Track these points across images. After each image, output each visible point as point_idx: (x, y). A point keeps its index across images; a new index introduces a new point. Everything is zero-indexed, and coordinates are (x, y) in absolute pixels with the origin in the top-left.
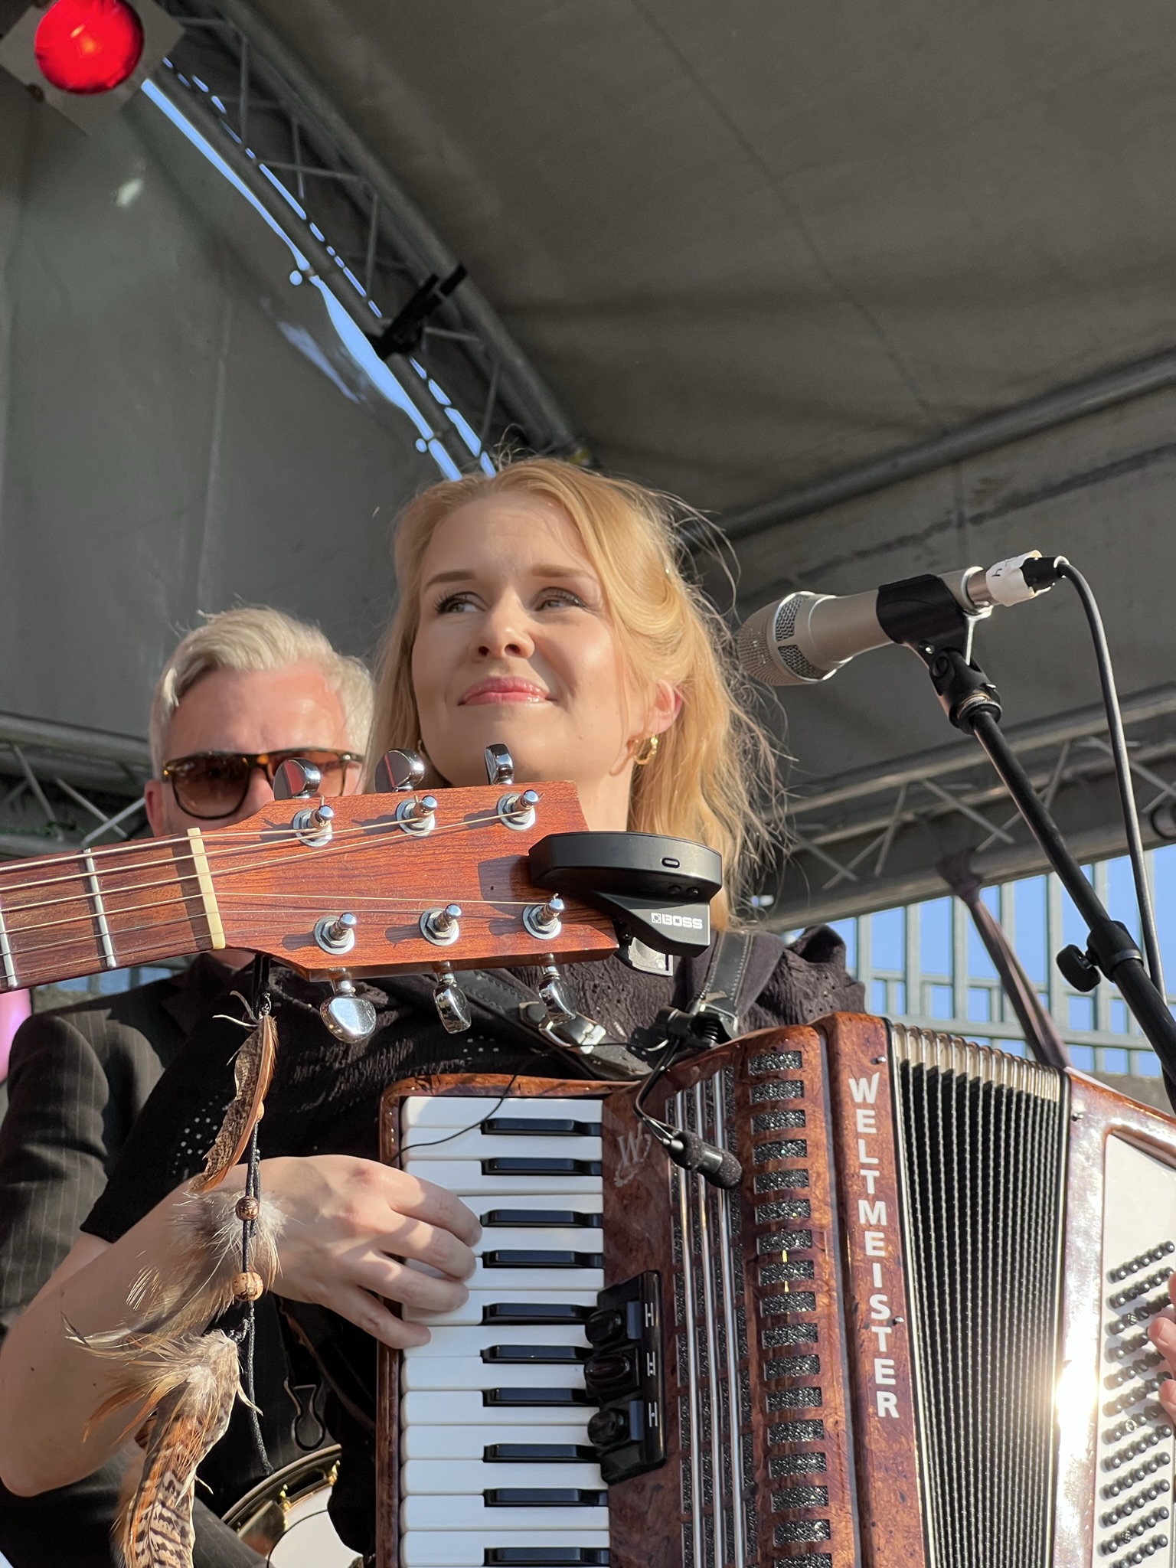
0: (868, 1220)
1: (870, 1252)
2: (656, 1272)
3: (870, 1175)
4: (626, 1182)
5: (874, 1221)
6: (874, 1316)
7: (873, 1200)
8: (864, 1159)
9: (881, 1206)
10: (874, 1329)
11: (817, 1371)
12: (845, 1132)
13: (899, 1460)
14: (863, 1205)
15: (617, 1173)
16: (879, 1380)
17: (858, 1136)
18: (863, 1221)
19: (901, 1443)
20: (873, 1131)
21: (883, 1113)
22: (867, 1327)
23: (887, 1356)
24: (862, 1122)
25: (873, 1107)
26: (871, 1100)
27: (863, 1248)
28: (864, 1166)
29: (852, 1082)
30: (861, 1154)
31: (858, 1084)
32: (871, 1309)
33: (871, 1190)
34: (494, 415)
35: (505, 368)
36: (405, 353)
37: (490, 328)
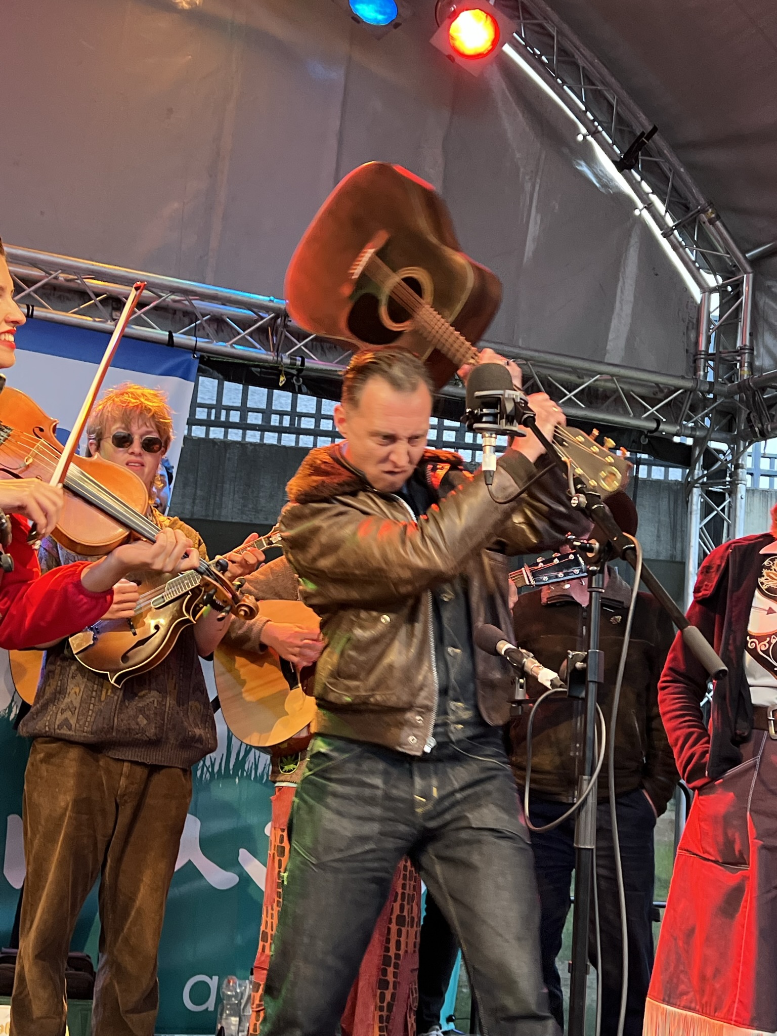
34: (671, 196)
35: (676, 173)
36: (630, 169)
37: (668, 155)
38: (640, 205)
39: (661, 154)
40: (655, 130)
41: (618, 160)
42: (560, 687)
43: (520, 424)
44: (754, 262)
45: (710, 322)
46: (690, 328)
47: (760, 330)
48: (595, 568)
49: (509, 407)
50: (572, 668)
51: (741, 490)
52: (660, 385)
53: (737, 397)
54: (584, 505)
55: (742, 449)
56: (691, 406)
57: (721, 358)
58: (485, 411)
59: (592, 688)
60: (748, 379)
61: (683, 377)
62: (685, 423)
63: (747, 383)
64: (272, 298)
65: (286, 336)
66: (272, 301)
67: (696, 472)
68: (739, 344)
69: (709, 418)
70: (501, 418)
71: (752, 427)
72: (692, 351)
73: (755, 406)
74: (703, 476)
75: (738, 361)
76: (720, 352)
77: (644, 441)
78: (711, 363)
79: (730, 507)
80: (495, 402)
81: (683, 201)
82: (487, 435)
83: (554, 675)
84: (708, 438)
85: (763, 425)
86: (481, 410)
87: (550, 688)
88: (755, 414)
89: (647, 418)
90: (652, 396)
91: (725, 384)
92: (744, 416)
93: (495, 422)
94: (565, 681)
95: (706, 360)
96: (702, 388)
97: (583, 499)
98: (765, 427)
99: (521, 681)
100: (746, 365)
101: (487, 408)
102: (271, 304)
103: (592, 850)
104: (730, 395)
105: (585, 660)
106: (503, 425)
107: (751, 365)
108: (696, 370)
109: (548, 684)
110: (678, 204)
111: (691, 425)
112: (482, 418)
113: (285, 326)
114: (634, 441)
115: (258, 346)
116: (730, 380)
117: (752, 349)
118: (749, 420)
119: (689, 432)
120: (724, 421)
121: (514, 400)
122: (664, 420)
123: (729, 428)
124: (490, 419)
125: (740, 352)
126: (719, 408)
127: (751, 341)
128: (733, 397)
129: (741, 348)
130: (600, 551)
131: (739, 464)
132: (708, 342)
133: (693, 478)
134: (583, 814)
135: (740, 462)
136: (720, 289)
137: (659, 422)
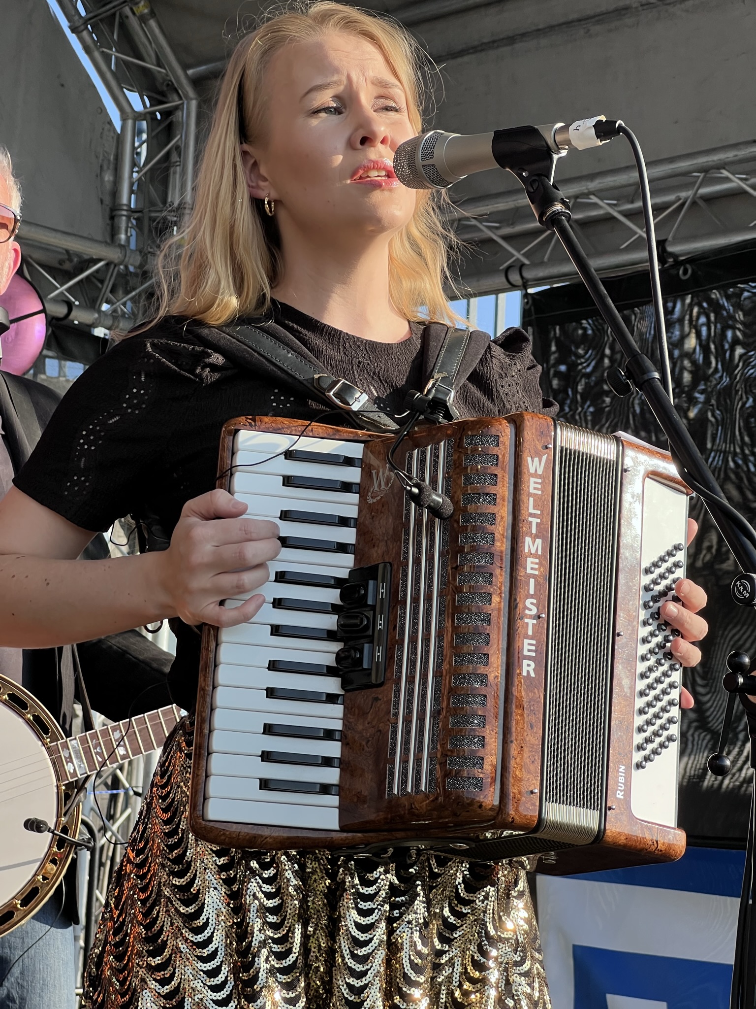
0: (530, 550)
1: (529, 571)
2: (390, 563)
3: (535, 521)
4: (375, 501)
5: (533, 551)
6: (527, 612)
7: (535, 537)
8: (531, 511)
9: (539, 541)
10: (526, 620)
11: (488, 644)
12: (522, 492)
13: (532, 703)
14: (528, 540)
15: (369, 494)
16: (526, 653)
17: (529, 495)
18: (527, 550)
19: (535, 693)
20: (540, 492)
21: (547, 481)
22: (522, 619)
23: (532, 639)
24: (533, 486)
25: (540, 477)
26: (540, 472)
27: (525, 568)
28: (532, 515)
29: (529, 459)
30: (530, 507)
31: (533, 461)
32: (526, 608)
33: (534, 531)
46: (105, 167)
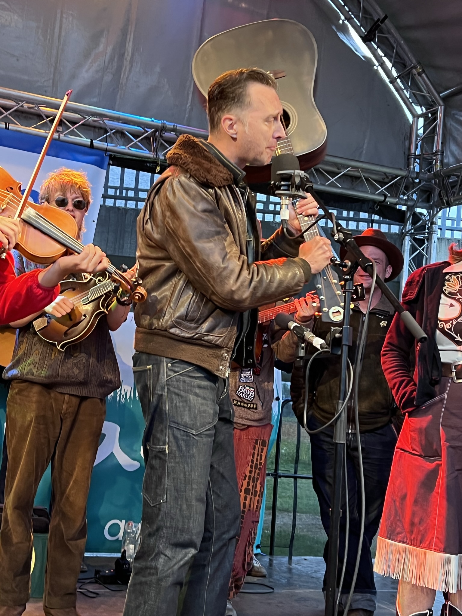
34: (395, 58)
35: (399, 44)
36: (370, 41)
37: (394, 33)
38: (376, 63)
39: (389, 32)
40: (386, 17)
41: (363, 36)
42: (326, 348)
43: (303, 191)
44: (444, 99)
45: (417, 136)
47: (448, 141)
48: (348, 277)
49: (297, 180)
50: (333, 337)
51: (435, 237)
52: (388, 175)
53: (433, 181)
54: (341, 240)
55: (435, 213)
56: (405, 187)
57: (424, 158)
58: (282, 183)
59: (345, 349)
60: (440, 170)
61: (401, 169)
62: (401, 196)
63: (439, 173)
64: (153, 119)
65: (161, 143)
66: (154, 121)
67: (407, 226)
68: (435, 149)
69: (416, 194)
70: (292, 188)
71: (442, 199)
72: (407, 153)
73: (443, 186)
74: (411, 229)
75: (434, 159)
76: (424, 154)
77: (377, 207)
78: (418, 161)
79: (427, 248)
80: (288, 178)
81: (402, 61)
82: (284, 198)
83: (322, 341)
84: (415, 206)
85: (448, 198)
86: (280, 183)
87: (320, 349)
88: (444, 191)
89: (379, 194)
90: (382, 180)
91: (426, 173)
92: (437, 193)
93: (288, 190)
94: (328, 345)
95: (415, 159)
96: (412, 176)
97: (341, 235)
98: (450, 199)
99: (303, 345)
100: (439, 162)
101: (284, 181)
102: (152, 123)
103: (344, 444)
104: (429, 180)
105: (341, 332)
106: (293, 192)
107: (442, 162)
108: (408, 165)
109: (319, 347)
110: (399, 63)
111: (406, 198)
112: (281, 188)
113: (161, 136)
114: (370, 208)
115: (145, 149)
116: (429, 171)
117: (442, 152)
118: (440, 195)
119: (403, 202)
120: (425, 196)
121: (300, 176)
122: (389, 195)
123: (428, 200)
124: (286, 188)
125: (435, 154)
126: (421, 188)
127: (442, 147)
128: (430, 181)
129: (436, 152)
130: (351, 267)
131: (433, 222)
132: (416, 148)
133: (405, 230)
134: (339, 423)
135: (434, 221)
136: (424, 115)
137: (386, 196)
